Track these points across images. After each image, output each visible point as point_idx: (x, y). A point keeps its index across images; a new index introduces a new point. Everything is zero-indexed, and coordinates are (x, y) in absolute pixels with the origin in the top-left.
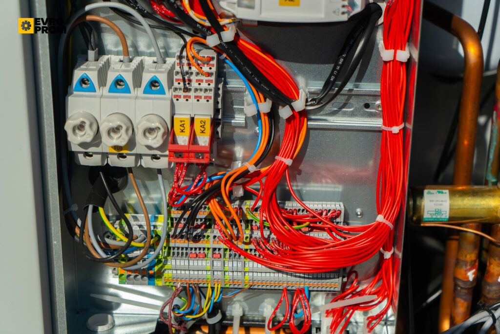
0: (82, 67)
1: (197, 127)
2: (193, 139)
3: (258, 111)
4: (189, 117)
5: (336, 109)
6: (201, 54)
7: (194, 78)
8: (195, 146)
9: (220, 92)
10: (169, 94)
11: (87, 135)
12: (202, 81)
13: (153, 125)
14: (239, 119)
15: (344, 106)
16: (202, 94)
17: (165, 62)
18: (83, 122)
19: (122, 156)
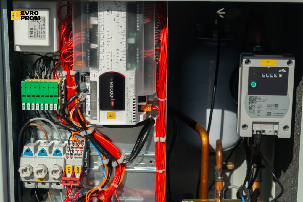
0: (28, 145)
1: (76, 171)
2: (74, 175)
3: (103, 164)
4: (72, 166)
5: (138, 163)
6: (78, 140)
7: (75, 149)
8: (74, 178)
9: (86, 156)
10: (63, 156)
11: (28, 174)
12: (78, 151)
13: (56, 169)
14: (96, 168)
15: (141, 162)
16: (78, 156)
17: (63, 143)
18: (26, 168)
19: (43, 183)
